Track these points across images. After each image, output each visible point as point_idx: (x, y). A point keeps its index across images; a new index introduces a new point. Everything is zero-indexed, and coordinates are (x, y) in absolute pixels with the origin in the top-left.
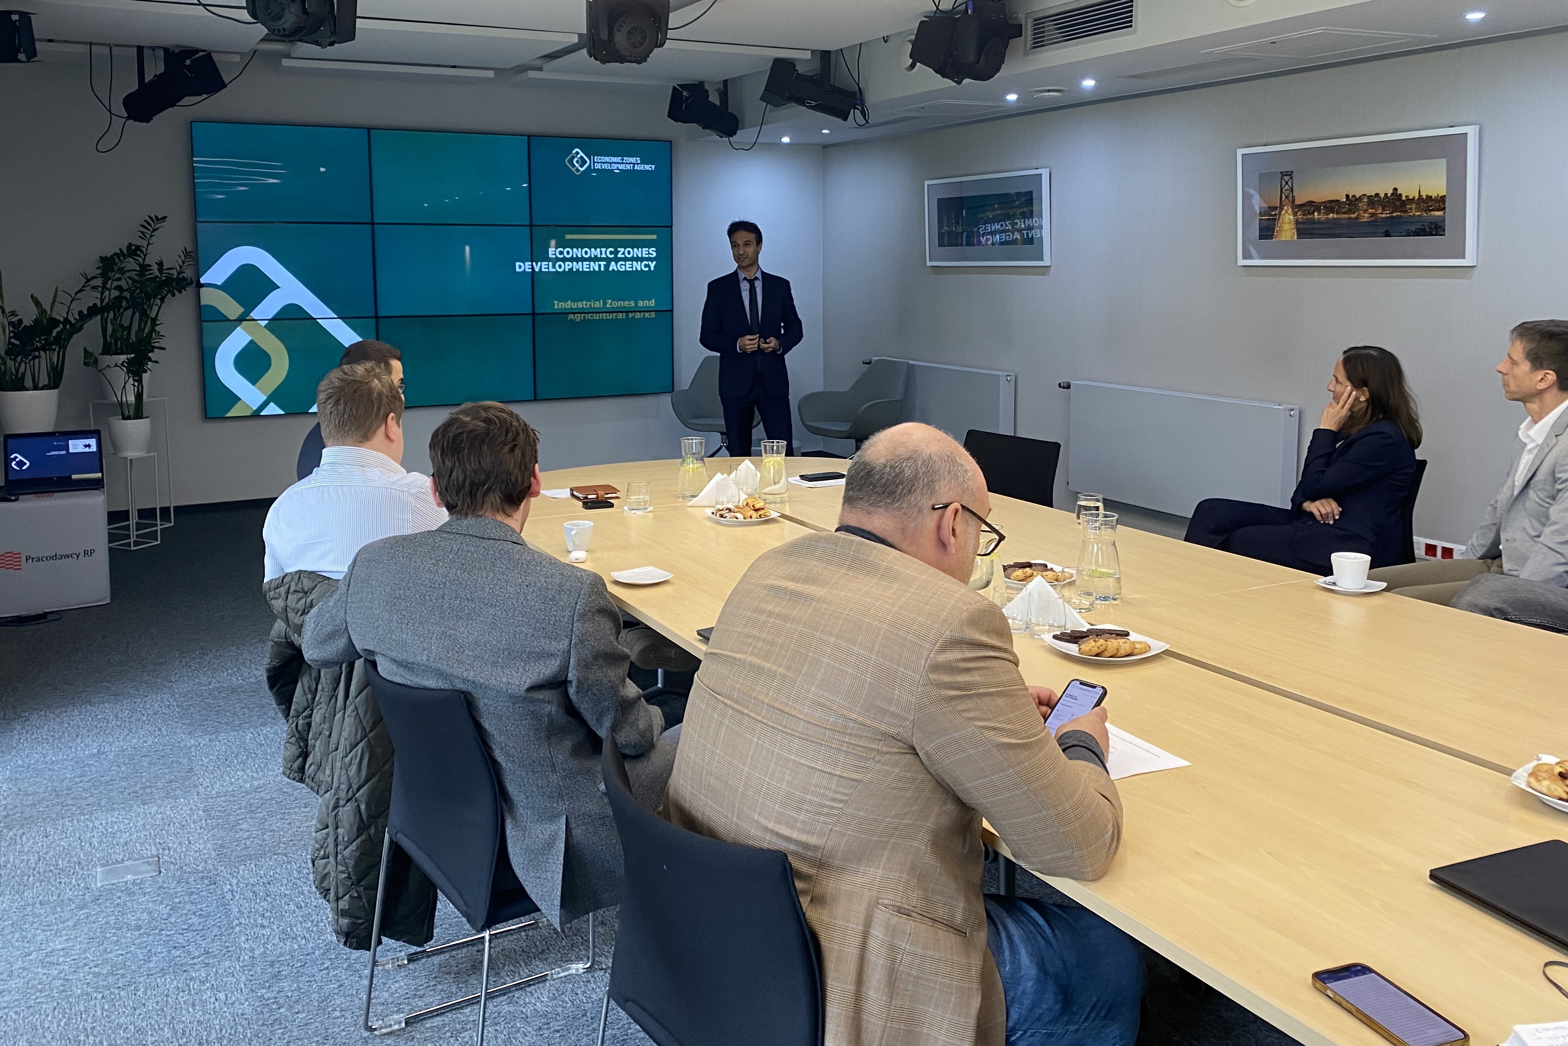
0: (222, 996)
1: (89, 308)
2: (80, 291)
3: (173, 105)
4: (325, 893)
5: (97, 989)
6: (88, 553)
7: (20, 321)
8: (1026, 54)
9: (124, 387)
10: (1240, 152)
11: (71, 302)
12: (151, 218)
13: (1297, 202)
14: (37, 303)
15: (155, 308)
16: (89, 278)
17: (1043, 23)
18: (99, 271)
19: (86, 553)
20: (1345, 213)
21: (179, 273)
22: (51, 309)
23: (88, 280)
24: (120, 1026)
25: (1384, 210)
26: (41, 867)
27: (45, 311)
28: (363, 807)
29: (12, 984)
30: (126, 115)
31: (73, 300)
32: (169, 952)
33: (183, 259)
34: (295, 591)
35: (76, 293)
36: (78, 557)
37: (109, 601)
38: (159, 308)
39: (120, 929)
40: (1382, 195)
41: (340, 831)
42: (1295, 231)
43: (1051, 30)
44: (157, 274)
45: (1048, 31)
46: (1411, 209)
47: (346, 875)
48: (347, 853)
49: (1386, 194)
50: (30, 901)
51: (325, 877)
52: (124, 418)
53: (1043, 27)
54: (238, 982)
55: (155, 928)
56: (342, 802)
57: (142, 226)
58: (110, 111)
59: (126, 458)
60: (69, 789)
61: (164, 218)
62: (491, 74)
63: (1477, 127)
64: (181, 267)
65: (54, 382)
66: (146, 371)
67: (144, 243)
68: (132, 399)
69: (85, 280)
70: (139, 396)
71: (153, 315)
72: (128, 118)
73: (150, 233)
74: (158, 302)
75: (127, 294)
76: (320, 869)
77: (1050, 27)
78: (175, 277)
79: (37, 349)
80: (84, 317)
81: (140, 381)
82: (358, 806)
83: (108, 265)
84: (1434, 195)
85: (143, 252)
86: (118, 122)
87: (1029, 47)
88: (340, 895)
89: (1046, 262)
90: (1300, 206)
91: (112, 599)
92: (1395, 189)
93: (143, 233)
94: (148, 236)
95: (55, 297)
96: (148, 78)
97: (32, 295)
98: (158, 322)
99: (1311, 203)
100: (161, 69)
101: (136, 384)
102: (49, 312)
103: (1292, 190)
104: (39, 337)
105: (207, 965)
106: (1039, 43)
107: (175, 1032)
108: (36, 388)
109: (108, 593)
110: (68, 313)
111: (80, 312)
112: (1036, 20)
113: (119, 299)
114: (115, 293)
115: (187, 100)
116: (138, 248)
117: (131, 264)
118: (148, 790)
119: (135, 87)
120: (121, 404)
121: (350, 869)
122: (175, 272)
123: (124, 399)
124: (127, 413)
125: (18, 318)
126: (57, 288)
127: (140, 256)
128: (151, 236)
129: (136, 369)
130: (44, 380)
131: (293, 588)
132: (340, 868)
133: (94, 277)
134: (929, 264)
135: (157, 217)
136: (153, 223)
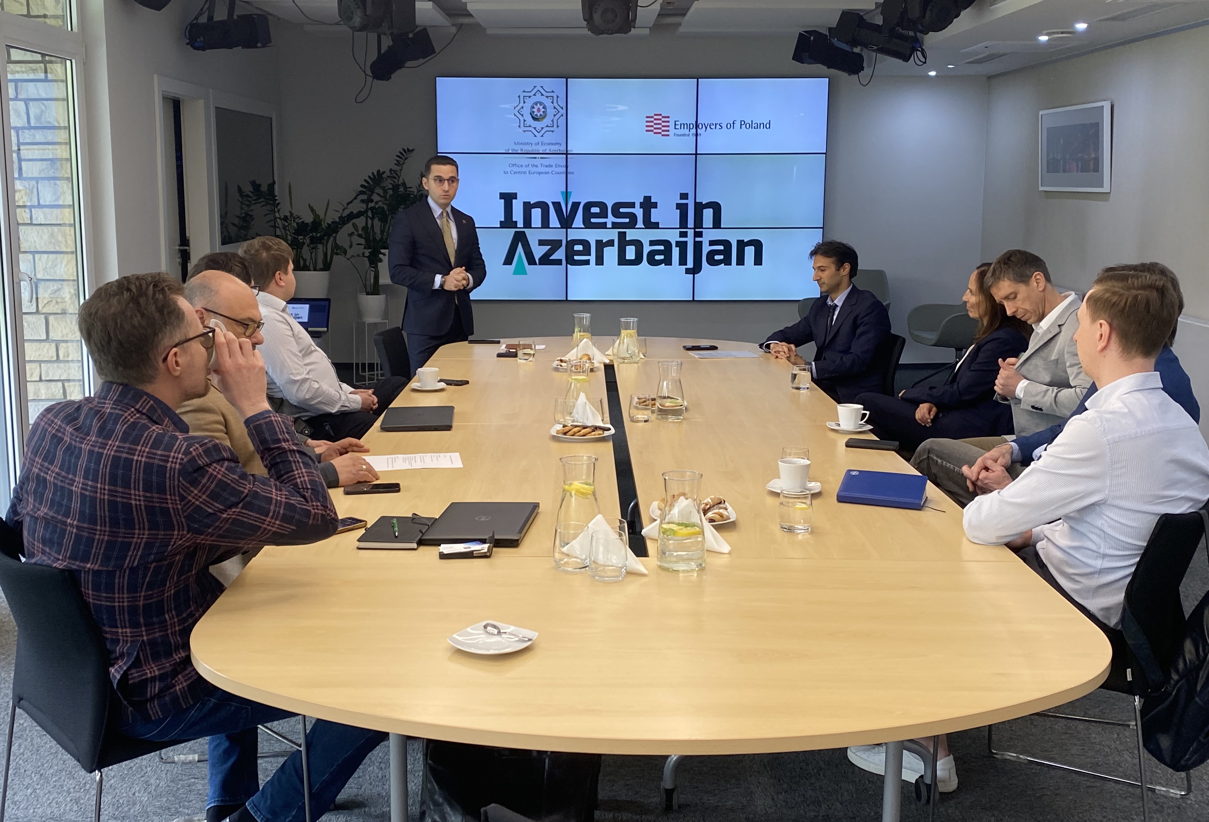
2: (351, 202)
3: (400, 68)
7: (303, 222)
9: (367, 270)
11: (343, 211)
12: (404, 150)
14: (312, 210)
16: (358, 193)
22: (325, 215)
23: (357, 195)
27: (317, 216)
30: (374, 76)
31: (345, 209)
35: (348, 204)
44: (403, 191)
52: (368, 294)
57: (397, 156)
58: (364, 73)
61: (413, 150)
65: (326, 267)
66: (380, 262)
67: (398, 169)
68: (372, 280)
69: (355, 195)
70: (376, 278)
72: (375, 78)
73: (402, 161)
78: (415, 193)
81: (377, 268)
85: (397, 175)
86: (369, 80)
89: (1106, 189)
93: (397, 161)
94: (401, 164)
95: (328, 206)
96: (383, 51)
97: (309, 205)
101: (374, 270)
102: (321, 217)
108: (315, 270)
115: (409, 64)
116: (394, 171)
117: (388, 184)
119: (377, 57)
120: (365, 284)
122: (415, 190)
123: (367, 281)
124: (369, 290)
125: (301, 220)
126: (330, 200)
127: (394, 178)
128: (403, 163)
129: (375, 259)
130: (320, 265)
133: (361, 193)
134: (1041, 189)
135: (408, 149)
136: (405, 153)
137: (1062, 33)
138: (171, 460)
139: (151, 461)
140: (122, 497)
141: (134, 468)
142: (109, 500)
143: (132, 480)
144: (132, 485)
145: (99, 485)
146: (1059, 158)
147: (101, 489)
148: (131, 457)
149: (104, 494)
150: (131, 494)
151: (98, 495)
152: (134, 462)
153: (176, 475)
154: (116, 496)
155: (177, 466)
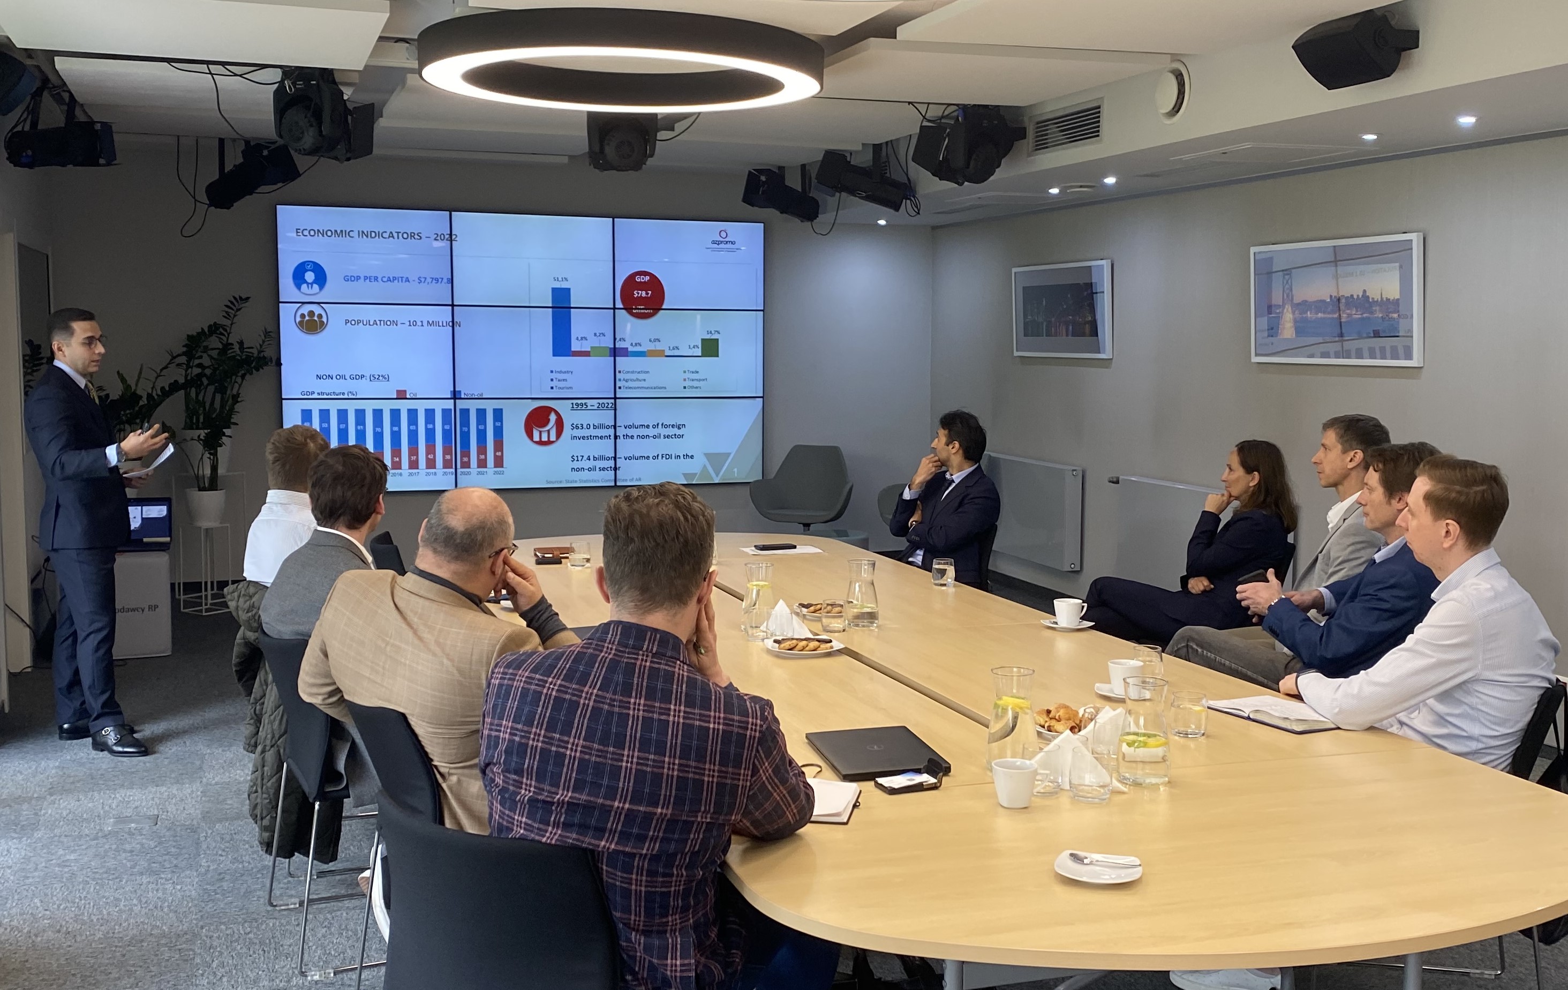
0: (179, 887)
1: (170, 384)
2: (166, 368)
3: (251, 194)
4: (255, 817)
5: (94, 879)
6: (153, 608)
7: (107, 396)
8: (1029, 155)
9: (202, 458)
10: (1253, 250)
11: (157, 378)
12: (235, 298)
13: (1296, 300)
14: (123, 380)
15: (236, 386)
16: (175, 355)
17: (1047, 125)
18: (185, 349)
19: (150, 607)
20: (1329, 313)
21: (260, 352)
22: (137, 385)
23: (174, 358)
24: (104, 897)
25: (1357, 311)
26: (70, 817)
27: (129, 386)
28: (282, 751)
29: (36, 874)
30: (208, 202)
31: (159, 376)
32: (149, 864)
33: (263, 338)
34: (244, 595)
35: (161, 370)
36: (143, 611)
37: (170, 653)
38: (240, 386)
39: (119, 851)
40: (1355, 297)
41: (266, 769)
42: (1293, 329)
43: (1054, 133)
44: (238, 352)
45: (1051, 134)
46: (1376, 311)
47: (268, 801)
48: (269, 784)
49: (1358, 296)
50: (58, 834)
51: (256, 806)
52: (199, 490)
53: (1047, 130)
54: (193, 881)
55: (144, 852)
56: (268, 748)
57: (227, 306)
58: (194, 198)
59: (200, 528)
60: (102, 775)
61: (248, 298)
62: (565, 160)
63: (1421, 234)
64: (261, 346)
66: (221, 446)
67: (228, 322)
68: (208, 472)
69: (170, 357)
70: (214, 468)
71: (235, 392)
72: (210, 205)
73: (233, 312)
74: (239, 380)
75: (208, 372)
76: (253, 800)
77: (1053, 129)
78: (255, 355)
79: (123, 423)
80: (166, 394)
81: (215, 454)
82: (279, 751)
83: (194, 344)
84: (1392, 298)
85: (226, 331)
86: (202, 208)
87: (1030, 150)
88: (264, 815)
89: (1106, 355)
90: (1299, 304)
91: (172, 652)
92: (1365, 291)
93: (226, 312)
94: (232, 316)
95: (140, 373)
96: (228, 167)
97: (118, 372)
98: (239, 399)
99: (1305, 302)
100: (240, 160)
101: (212, 457)
102: (133, 388)
103: (1291, 290)
104: (125, 411)
105: (173, 872)
106: (1042, 145)
107: (140, 901)
109: (169, 645)
110: (152, 388)
111: (162, 388)
112: (1038, 123)
113: (200, 376)
114: (197, 371)
115: (263, 189)
116: (223, 326)
117: (214, 342)
118: (163, 778)
119: (217, 177)
120: (197, 477)
121: (271, 796)
122: (255, 351)
123: (201, 472)
124: (202, 486)
125: (105, 393)
126: (142, 365)
127: (224, 335)
128: (235, 316)
129: (212, 444)
131: (242, 593)
132: (265, 796)
133: (179, 355)
134: (1016, 354)
135: (240, 298)
136: (237, 303)
137: (1081, 187)
138: (750, 726)
139: (730, 728)
140: (694, 773)
141: (711, 737)
142: (678, 777)
143: (709, 753)
144: (708, 759)
145: (667, 759)
146: (1041, 320)
147: (669, 764)
148: (706, 725)
149: (673, 769)
150: (704, 769)
151: (666, 770)
152: (711, 731)
153: (755, 745)
154: (688, 772)
155: (757, 734)
